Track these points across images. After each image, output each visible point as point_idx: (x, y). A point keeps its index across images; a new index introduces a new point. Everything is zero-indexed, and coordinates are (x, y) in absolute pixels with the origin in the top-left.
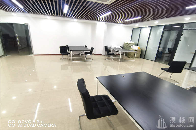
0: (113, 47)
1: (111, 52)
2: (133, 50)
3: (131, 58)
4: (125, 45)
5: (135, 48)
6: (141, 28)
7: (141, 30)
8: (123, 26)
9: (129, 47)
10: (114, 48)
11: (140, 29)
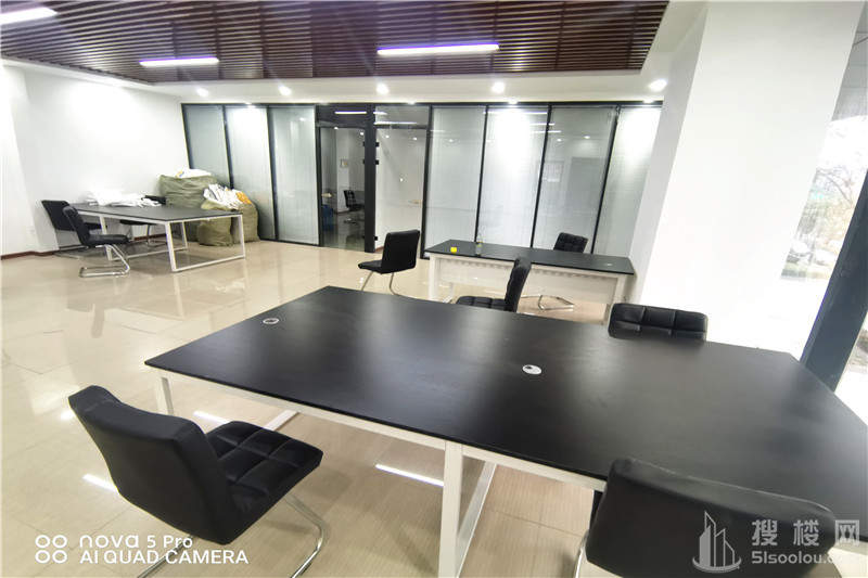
0: (101, 203)
1: (104, 232)
2: (221, 209)
3: (222, 245)
4: (168, 189)
5: (228, 199)
6: (224, 107)
7: (225, 119)
8: (126, 88)
9: (193, 196)
10: (110, 206)
11: (220, 113)
